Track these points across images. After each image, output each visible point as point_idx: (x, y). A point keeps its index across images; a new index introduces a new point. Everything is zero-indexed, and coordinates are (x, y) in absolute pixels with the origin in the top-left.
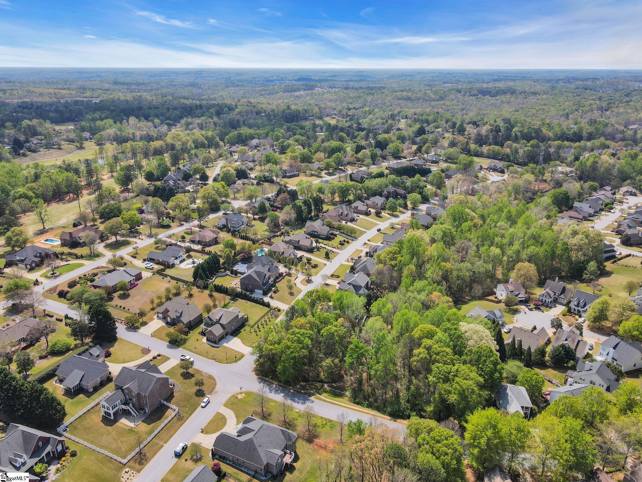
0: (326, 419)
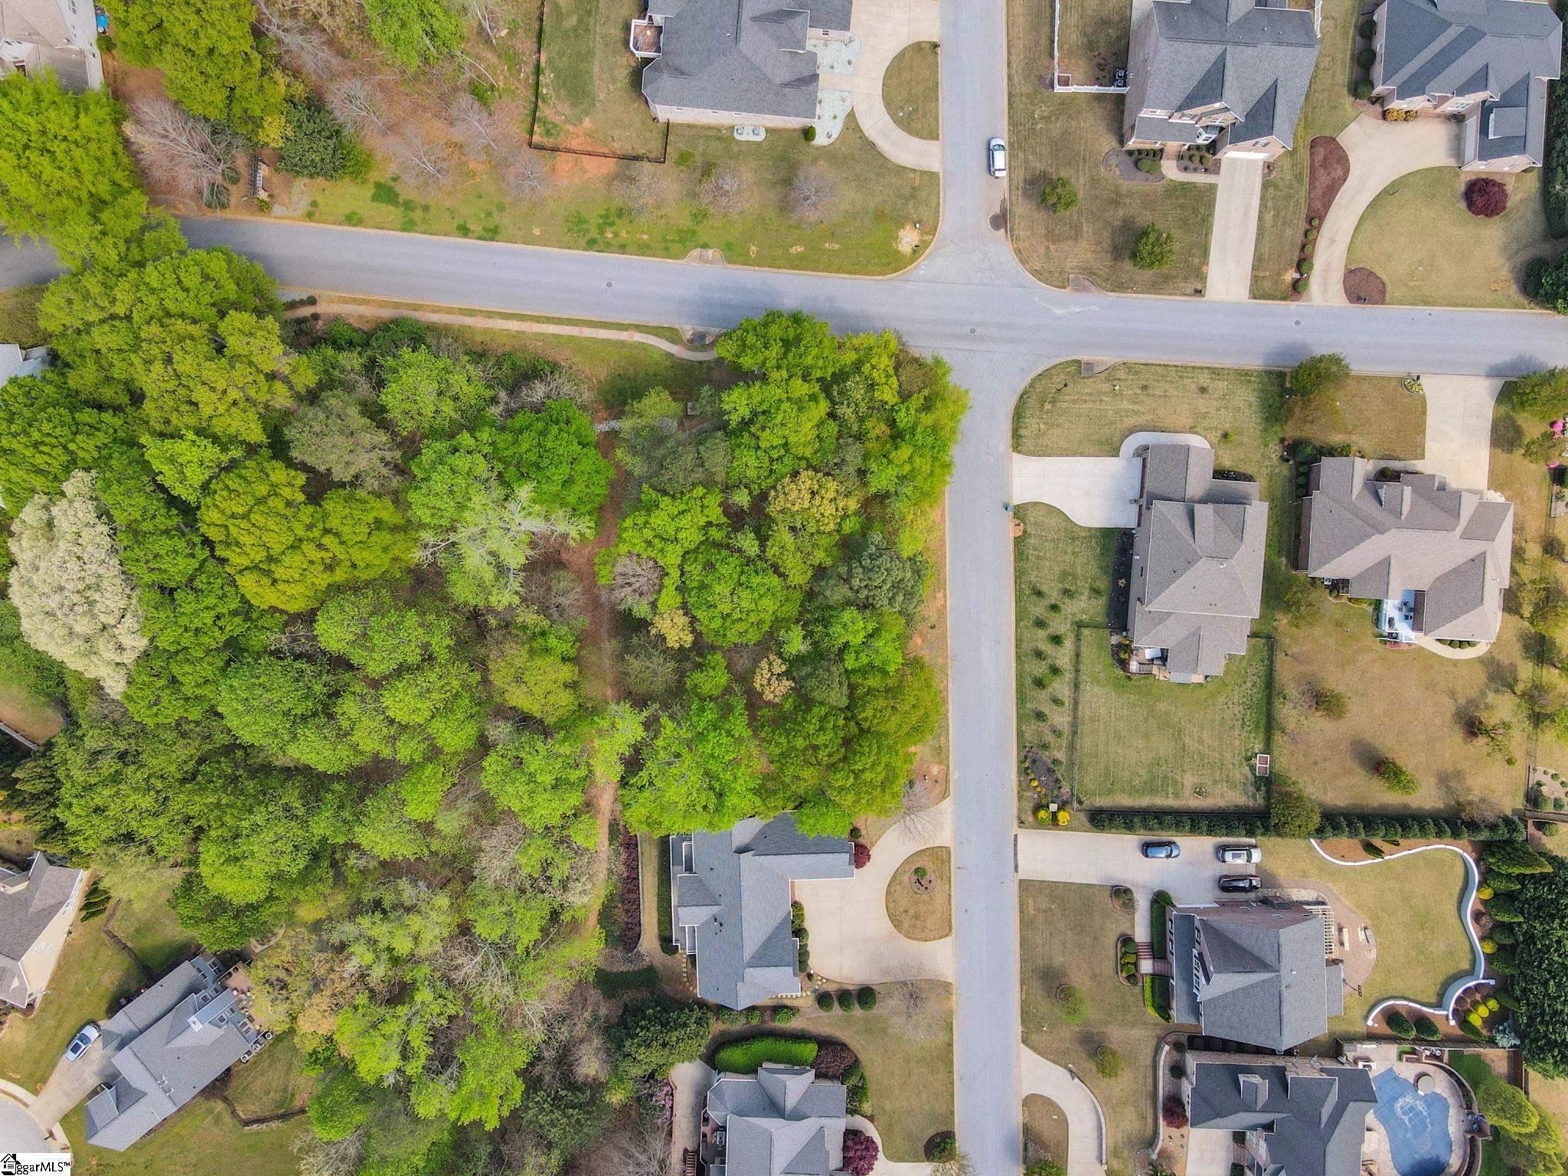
0: (607, 247)
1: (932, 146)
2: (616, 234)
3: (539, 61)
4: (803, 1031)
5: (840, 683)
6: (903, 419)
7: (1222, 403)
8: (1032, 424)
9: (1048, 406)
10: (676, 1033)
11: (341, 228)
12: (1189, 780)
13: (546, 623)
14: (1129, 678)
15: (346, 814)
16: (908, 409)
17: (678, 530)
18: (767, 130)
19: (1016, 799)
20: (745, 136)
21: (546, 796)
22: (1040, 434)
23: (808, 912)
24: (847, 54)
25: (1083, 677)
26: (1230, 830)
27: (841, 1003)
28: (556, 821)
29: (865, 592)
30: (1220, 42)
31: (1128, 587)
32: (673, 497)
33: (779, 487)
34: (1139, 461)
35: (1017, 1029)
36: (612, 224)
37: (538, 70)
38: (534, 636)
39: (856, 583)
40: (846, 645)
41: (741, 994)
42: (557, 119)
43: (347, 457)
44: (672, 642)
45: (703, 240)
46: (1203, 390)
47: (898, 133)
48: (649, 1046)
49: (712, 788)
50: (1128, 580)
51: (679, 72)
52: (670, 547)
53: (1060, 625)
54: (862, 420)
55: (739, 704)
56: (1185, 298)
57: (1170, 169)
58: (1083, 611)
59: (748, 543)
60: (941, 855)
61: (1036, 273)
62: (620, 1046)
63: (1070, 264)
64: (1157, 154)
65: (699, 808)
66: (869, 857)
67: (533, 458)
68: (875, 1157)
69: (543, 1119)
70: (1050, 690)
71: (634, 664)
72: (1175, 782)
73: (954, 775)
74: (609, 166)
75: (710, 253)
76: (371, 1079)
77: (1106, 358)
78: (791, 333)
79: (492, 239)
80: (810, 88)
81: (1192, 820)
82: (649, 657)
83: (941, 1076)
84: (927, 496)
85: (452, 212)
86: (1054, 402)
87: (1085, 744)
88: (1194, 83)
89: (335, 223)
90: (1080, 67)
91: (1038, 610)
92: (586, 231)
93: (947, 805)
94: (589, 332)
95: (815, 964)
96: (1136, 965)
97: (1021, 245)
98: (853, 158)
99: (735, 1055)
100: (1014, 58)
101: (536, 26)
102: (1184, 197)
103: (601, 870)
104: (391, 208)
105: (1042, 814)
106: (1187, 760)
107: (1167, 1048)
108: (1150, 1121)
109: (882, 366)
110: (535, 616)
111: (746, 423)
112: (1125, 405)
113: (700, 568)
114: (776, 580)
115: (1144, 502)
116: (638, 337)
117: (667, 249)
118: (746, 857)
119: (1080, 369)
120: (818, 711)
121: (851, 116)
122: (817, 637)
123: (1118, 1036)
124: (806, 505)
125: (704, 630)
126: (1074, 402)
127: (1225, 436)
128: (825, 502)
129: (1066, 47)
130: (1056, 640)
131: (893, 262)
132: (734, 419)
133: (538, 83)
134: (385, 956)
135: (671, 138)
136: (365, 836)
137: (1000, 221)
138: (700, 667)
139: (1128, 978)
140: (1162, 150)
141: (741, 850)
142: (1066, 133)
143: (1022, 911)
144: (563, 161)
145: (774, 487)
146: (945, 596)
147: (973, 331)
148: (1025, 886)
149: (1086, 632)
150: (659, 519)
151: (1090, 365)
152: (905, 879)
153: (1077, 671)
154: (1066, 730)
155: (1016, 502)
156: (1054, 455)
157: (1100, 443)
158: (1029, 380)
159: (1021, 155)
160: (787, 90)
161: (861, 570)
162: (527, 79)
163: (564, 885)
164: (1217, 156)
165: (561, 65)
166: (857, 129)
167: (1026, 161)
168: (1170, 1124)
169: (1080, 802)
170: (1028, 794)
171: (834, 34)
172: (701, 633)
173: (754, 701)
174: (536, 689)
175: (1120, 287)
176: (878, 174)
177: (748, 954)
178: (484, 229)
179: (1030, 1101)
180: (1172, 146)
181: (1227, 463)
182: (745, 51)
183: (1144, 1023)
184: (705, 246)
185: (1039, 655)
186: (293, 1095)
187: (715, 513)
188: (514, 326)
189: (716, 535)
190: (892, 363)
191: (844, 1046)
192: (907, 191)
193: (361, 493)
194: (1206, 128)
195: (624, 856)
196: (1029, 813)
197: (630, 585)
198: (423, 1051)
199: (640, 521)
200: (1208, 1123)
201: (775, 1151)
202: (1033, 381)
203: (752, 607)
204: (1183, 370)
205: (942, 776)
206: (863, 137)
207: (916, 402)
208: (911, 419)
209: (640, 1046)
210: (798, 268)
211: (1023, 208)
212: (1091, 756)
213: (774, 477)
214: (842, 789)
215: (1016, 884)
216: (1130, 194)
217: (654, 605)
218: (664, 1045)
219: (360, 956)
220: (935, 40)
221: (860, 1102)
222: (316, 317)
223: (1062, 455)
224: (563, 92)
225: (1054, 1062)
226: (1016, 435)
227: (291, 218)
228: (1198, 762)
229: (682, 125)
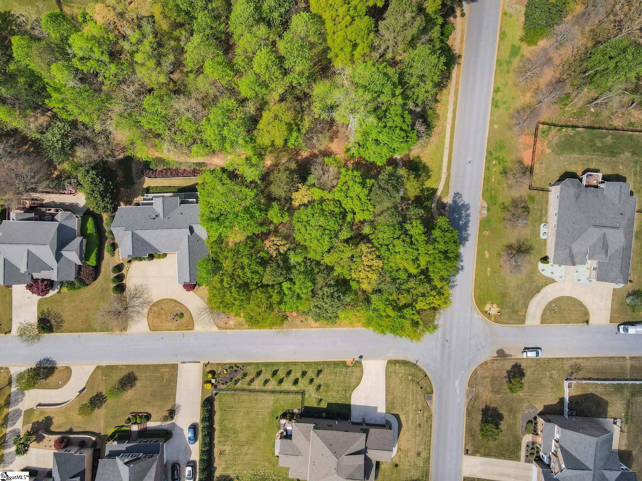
0: (488, 161)
1: (538, 321)
2: (494, 165)
3: (579, 127)
4: (103, 258)
5: (274, 281)
6: (408, 312)
7: (412, 463)
8: (401, 370)
9: (410, 378)
10: (99, 197)
11: (499, 29)
12: (227, 448)
13: (304, 131)
14: (277, 418)
15: (208, 31)
16: (413, 314)
17: (352, 198)
18: (545, 239)
19: (217, 362)
20: (543, 229)
21: (217, 132)
22: (396, 373)
23: (161, 260)
24: (584, 279)
25: (277, 396)
26: (203, 471)
27: (116, 277)
28: (205, 137)
29: (321, 294)
30: (595, 467)
31: (322, 418)
32: (368, 196)
33: (374, 249)
34: (384, 422)
35: (104, 364)
36: (499, 164)
37: (574, 127)
38: (297, 125)
39: (325, 289)
40: (294, 283)
41: (119, 229)
42: (550, 137)
43: (391, 28)
44: (295, 195)
45: (492, 208)
46: (419, 454)
47: (544, 304)
48: (92, 183)
49: (222, 215)
50: (326, 418)
51: (577, 197)
52: (343, 194)
53: (303, 384)
54: (408, 291)
55: (264, 229)
56: (464, 445)
57: (527, 438)
58: (310, 396)
59: (345, 234)
60: (190, 326)
61: (476, 371)
62: (93, 168)
63: (481, 389)
64: (535, 433)
65: (211, 209)
66: (188, 290)
67: (389, 124)
68: (39, 294)
69: (56, 130)
70: (271, 379)
71: (284, 176)
72: (225, 441)
73: (229, 332)
74: (527, 161)
75: (485, 212)
76: (70, 41)
77: (434, 405)
78: (451, 255)
79: (492, 104)
80: (569, 262)
81: (207, 451)
82: (287, 184)
83: (81, 326)
84: (368, 323)
85: (506, 84)
86: (413, 381)
87: (244, 396)
88: (574, 454)
89: (501, 26)
90: (576, 392)
91: (311, 374)
92: (496, 151)
93: (215, 329)
94: (446, 152)
95: (135, 263)
96: (135, 423)
97: (489, 365)
98: (532, 282)
99: (90, 226)
100: (581, 361)
101: (596, 126)
102: (514, 445)
103: (182, 159)
104: (508, 54)
105: (210, 376)
106: (237, 447)
107: (94, 439)
108: (58, 430)
109: (435, 301)
110: (307, 126)
111: (406, 233)
112: (411, 416)
113: (332, 209)
114: (326, 248)
115: (364, 427)
116: (444, 176)
117: (487, 190)
118: (188, 232)
119: (429, 393)
120: (260, 269)
121: (553, 281)
122: (298, 267)
123: (100, 413)
124: (365, 263)
125: (301, 211)
126: (413, 391)
127: (396, 465)
128: (367, 273)
129: (587, 386)
130: (296, 382)
131: (480, 302)
132: (408, 226)
133: (568, 127)
134: (134, 48)
135: (541, 192)
136: (196, 38)
137: (501, 354)
138: (282, 209)
139: (129, 419)
140: (537, 434)
141: (191, 229)
142: (544, 386)
143: (162, 365)
144: (530, 139)
145: (373, 246)
146: (317, 327)
147: (447, 341)
148: (174, 367)
149: (300, 397)
150: (357, 188)
151: (430, 398)
152: (178, 308)
153: (281, 392)
154: (252, 387)
155: (362, 362)
156: (386, 381)
157: (393, 404)
158: (423, 368)
159: (533, 364)
160: (568, 250)
161: (332, 291)
162: (570, 122)
163: (173, 140)
164: (534, 462)
165: (577, 138)
166: (546, 284)
167: (531, 367)
168: (56, 441)
169: (216, 394)
170: (220, 368)
171: (594, 273)
172: (299, 209)
173: (265, 236)
174: (271, 126)
175: (469, 413)
176: (524, 294)
177: (139, 232)
178: (498, 100)
179: (68, 370)
180: (539, 440)
181: (382, 467)
182: (589, 230)
183: (107, 427)
184: (488, 209)
185: (289, 373)
186: (70, 6)
187: (359, 217)
188: (450, 115)
189: (349, 217)
190: (436, 306)
191: (95, 279)
192: (516, 308)
193: (372, 35)
194: (550, 458)
195: (188, 169)
196: (211, 369)
197: (324, 174)
198: (84, 68)
199: (357, 180)
200: (55, 462)
201: (39, 246)
202: (423, 371)
203: (313, 236)
204: (428, 444)
205: (229, 326)
206: (543, 287)
207: (416, 318)
208: (408, 316)
209: (92, 178)
210: (478, 255)
211: (508, 365)
212: (239, 399)
213: (379, 246)
214: (222, 280)
215: (176, 363)
216: (515, 418)
217: (314, 185)
218: (93, 191)
219: (134, 36)
220: (590, 322)
221: (67, 287)
222: (455, 17)
223: (386, 385)
224: (563, 139)
225: (88, 382)
226: (396, 362)
227: (504, 4)
228: (236, 453)
229: (548, 198)
